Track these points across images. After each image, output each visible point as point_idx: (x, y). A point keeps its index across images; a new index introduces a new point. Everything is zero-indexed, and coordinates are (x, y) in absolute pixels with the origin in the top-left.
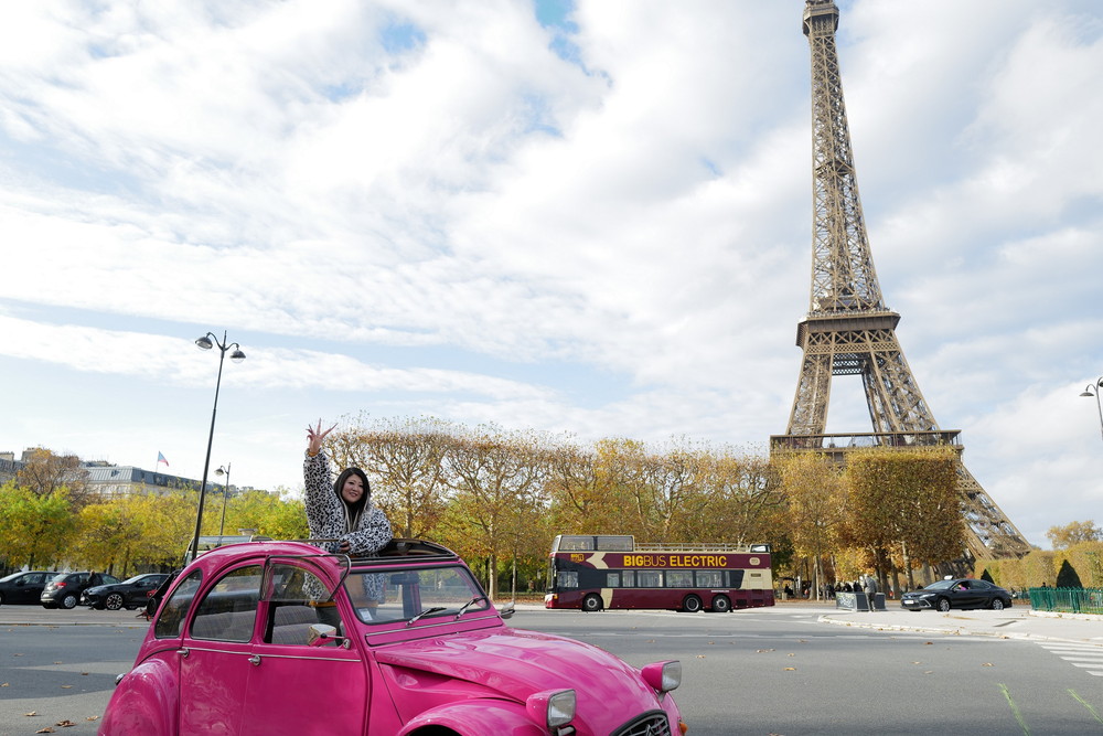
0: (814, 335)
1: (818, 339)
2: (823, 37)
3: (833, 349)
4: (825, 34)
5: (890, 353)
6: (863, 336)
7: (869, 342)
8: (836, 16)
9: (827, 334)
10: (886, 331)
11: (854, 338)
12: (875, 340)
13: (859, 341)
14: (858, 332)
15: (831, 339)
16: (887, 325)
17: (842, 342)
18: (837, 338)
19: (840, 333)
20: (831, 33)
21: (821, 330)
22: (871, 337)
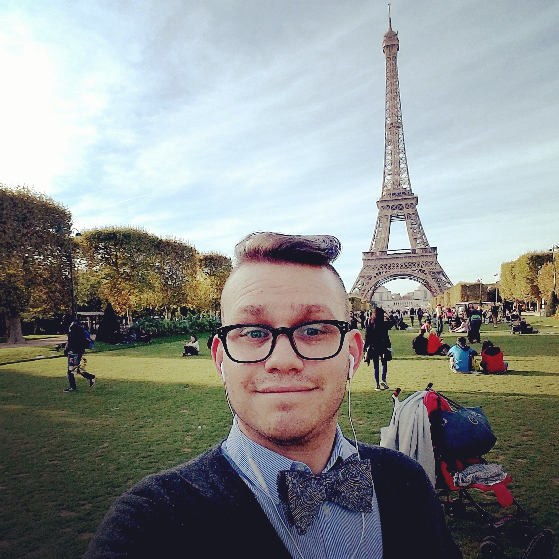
0: (382, 207)
1: (384, 209)
2: (391, 57)
3: (389, 212)
5: (414, 214)
6: (403, 207)
7: (405, 209)
8: (398, 45)
9: (388, 206)
10: (412, 204)
12: (407, 208)
13: (401, 209)
14: (401, 205)
15: (389, 208)
17: (394, 209)
18: (392, 208)
19: (393, 205)
21: (385, 204)
22: (405, 207)
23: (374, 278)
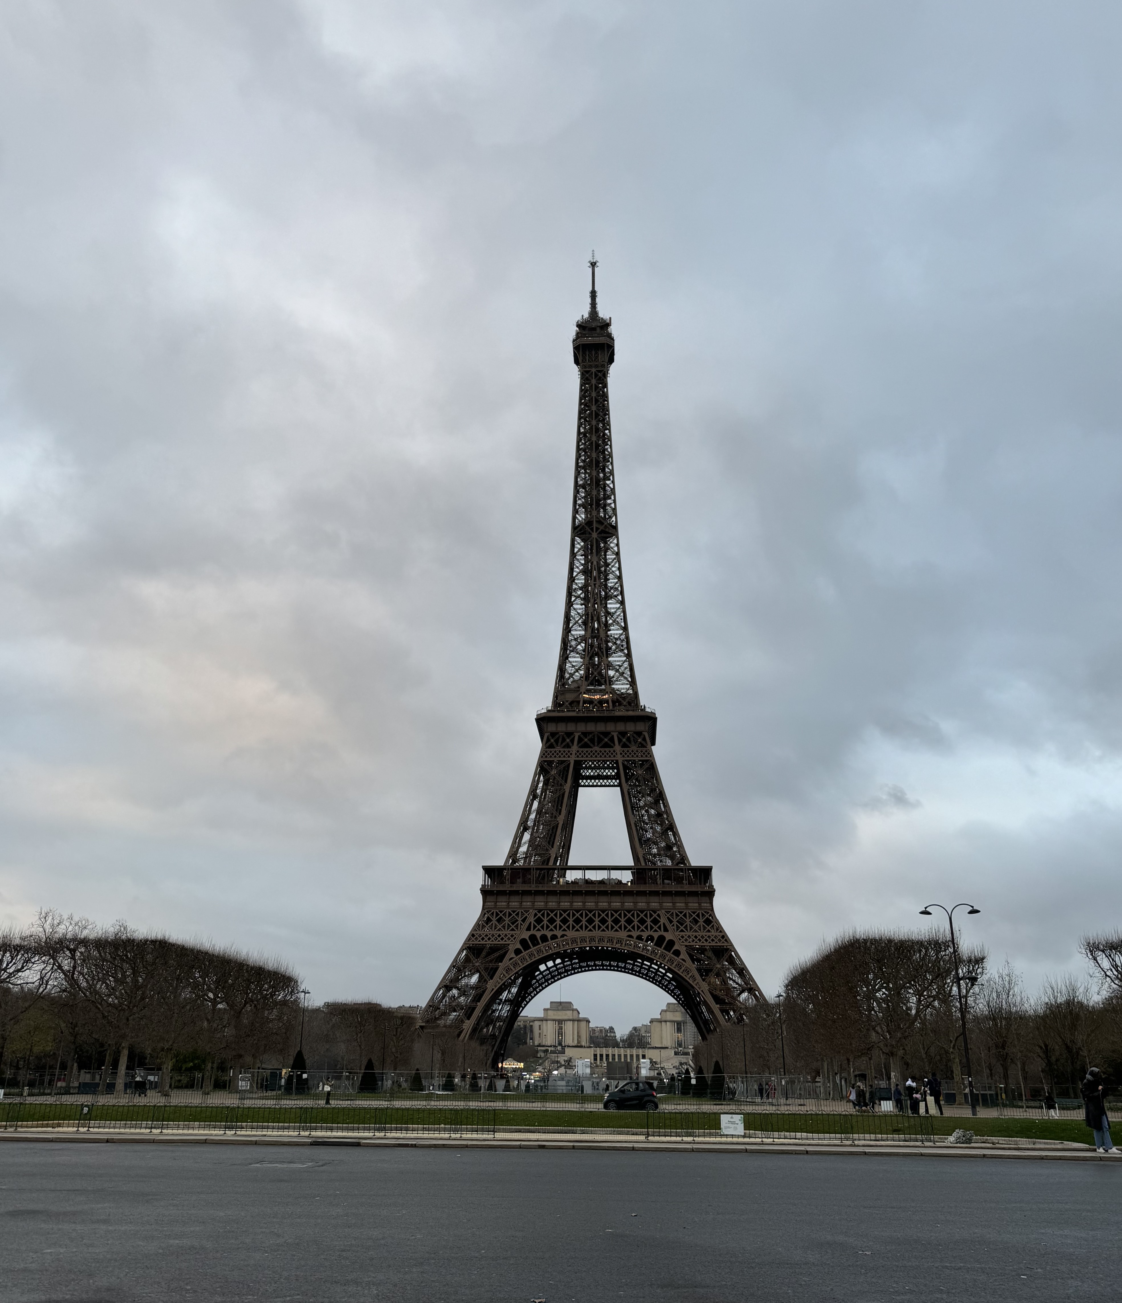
0: (553, 734)
1: (557, 741)
2: (594, 370)
3: (573, 754)
4: (596, 366)
5: (643, 763)
6: (612, 739)
7: (618, 748)
8: (612, 348)
9: (569, 734)
10: (639, 734)
11: (600, 740)
12: (625, 746)
13: (606, 745)
14: (606, 734)
15: (572, 741)
16: (640, 727)
17: (586, 746)
18: (580, 740)
19: (585, 734)
20: (603, 366)
21: (562, 729)
22: (620, 741)
23: (514, 956)
